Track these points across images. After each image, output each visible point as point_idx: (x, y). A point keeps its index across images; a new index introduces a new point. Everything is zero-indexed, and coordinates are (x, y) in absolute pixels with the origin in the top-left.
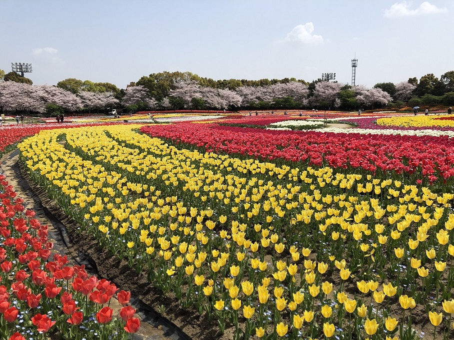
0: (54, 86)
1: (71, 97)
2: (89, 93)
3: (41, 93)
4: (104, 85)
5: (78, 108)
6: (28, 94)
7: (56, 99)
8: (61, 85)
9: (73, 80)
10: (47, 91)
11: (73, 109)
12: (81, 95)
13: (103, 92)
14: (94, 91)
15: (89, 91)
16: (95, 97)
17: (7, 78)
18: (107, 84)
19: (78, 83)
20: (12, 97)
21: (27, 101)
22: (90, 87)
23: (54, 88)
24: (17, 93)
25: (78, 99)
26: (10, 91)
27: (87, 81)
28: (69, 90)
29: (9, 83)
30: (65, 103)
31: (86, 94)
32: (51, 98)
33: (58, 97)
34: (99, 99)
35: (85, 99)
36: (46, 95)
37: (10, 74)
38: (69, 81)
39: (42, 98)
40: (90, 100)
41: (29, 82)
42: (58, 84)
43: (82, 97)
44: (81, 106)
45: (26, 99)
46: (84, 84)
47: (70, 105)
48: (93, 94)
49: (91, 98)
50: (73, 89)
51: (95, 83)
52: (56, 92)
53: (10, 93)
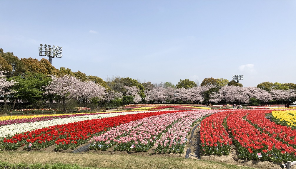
0: (255, 87)
1: (265, 93)
2: (277, 90)
3: (248, 92)
4: (288, 85)
5: (269, 100)
6: (240, 92)
7: (256, 95)
8: (259, 86)
9: (267, 83)
10: (251, 91)
11: (266, 101)
12: (272, 92)
13: (287, 89)
14: (281, 89)
15: (277, 89)
16: (281, 93)
17: (229, 84)
18: (291, 84)
19: (270, 85)
20: (231, 94)
21: (239, 97)
22: (278, 87)
23: (255, 88)
24: (235, 92)
25: (270, 95)
26: (231, 91)
27: (277, 83)
28: (264, 89)
29: (231, 86)
30: (261, 97)
31: (275, 91)
32: (253, 94)
33: (257, 94)
34: (284, 94)
35: (274, 94)
36: (250, 93)
37: (231, 82)
38: (265, 83)
39: (248, 95)
40: (278, 95)
41: (241, 85)
42: (258, 86)
43: (272, 93)
44: (272, 99)
45: (239, 95)
46: (274, 85)
47: (264, 98)
48: (280, 91)
49: (279, 94)
50: (267, 88)
51: (282, 84)
52: (256, 91)
53: (231, 92)
